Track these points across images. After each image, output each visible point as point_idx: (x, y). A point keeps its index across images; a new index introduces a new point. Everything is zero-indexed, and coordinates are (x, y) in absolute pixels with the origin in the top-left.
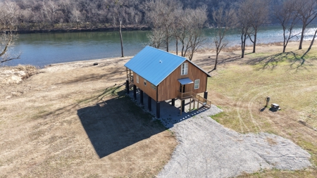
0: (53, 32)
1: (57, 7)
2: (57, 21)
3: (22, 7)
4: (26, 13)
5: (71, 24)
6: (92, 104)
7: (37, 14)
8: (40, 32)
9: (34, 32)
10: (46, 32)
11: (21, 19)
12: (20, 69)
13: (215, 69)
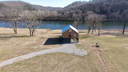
0: (66, 21)
1: (69, 13)
2: (68, 18)
3: (59, 13)
4: (60, 15)
5: (72, 19)
6: (53, 38)
7: (63, 15)
8: (63, 21)
9: (61, 21)
10: (64, 21)
11: (58, 17)
12: (48, 30)
13: (99, 35)
